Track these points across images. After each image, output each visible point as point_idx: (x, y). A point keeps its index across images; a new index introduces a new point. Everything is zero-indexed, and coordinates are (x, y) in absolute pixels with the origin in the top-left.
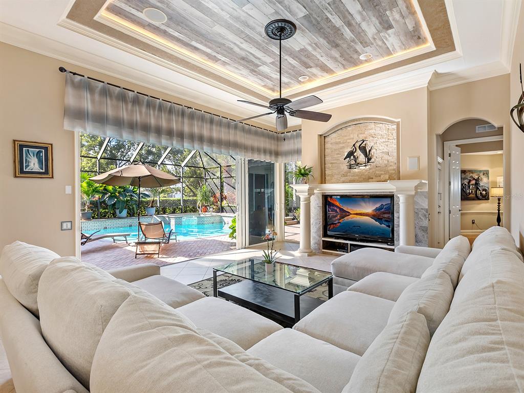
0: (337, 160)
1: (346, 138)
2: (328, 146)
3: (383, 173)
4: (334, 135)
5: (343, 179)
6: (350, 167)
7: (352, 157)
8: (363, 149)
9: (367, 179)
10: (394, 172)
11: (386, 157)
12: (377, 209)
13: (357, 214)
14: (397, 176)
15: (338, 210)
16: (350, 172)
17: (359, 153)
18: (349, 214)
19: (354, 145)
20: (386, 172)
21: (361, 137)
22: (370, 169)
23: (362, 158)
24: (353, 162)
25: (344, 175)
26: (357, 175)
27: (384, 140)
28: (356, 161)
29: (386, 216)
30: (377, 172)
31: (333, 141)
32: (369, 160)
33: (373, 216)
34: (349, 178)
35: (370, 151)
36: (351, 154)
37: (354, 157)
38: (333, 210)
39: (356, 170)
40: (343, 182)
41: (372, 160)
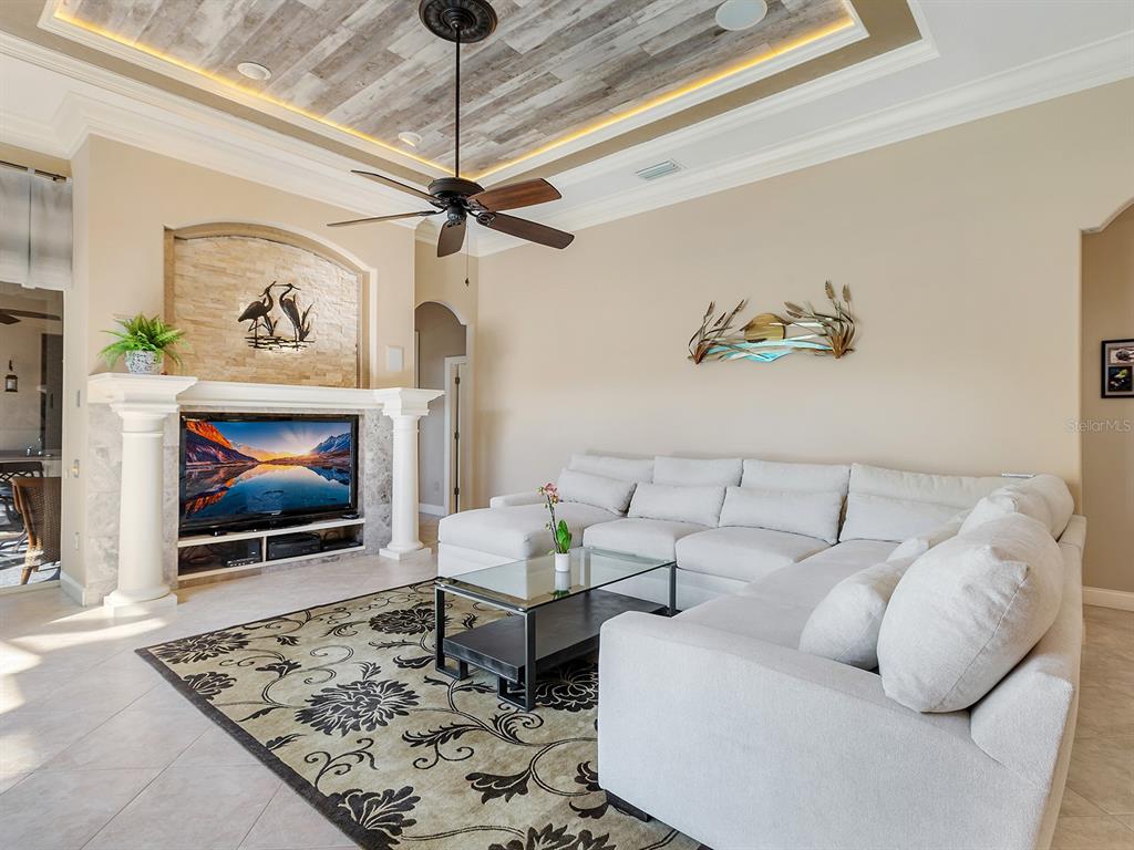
0: (214, 316)
1: (243, 265)
2: (183, 268)
3: (331, 368)
4: (203, 245)
5: (233, 370)
6: (256, 342)
7: (261, 319)
8: (290, 307)
9: (299, 377)
10: (351, 369)
11: (337, 335)
12: (323, 448)
13: (274, 462)
14: (362, 377)
15: (220, 456)
16: (253, 356)
17: (277, 312)
18: (254, 462)
19: (267, 291)
20: (338, 367)
21: (285, 277)
22: (304, 356)
23: (285, 327)
24: (263, 331)
25: (236, 362)
26: (273, 366)
27: (334, 299)
28: (271, 334)
29: (338, 460)
30: (319, 366)
31: (202, 259)
32: (303, 334)
33: (314, 465)
34: (251, 370)
35: (305, 315)
36: (256, 311)
37: (267, 319)
38: (204, 457)
39: (271, 353)
40: (234, 379)
41: (309, 337)
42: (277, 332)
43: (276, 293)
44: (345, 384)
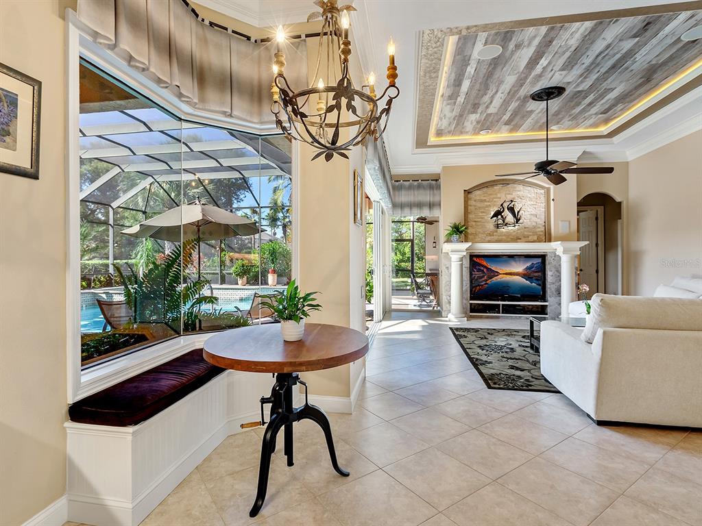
0: (482, 218)
1: (492, 197)
2: (471, 202)
3: (531, 234)
4: (478, 192)
5: (489, 238)
6: (497, 226)
7: (500, 217)
8: (511, 210)
9: (516, 239)
10: (541, 233)
11: (534, 219)
12: (527, 268)
13: (506, 274)
14: (548, 237)
15: (485, 270)
16: (497, 232)
17: (507, 213)
19: (502, 205)
20: (535, 233)
21: (509, 197)
22: (518, 230)
23: (510, 218)
24: (500, 222)
25: (490, 235)
26: (505, 235)
27: (532, 203)
28: (504, 221)
29: (536, 274)
30: (526, 233)
31: (478, 198)
32: (518, 220)
33: (524, 276)
34: (496, 238)
35: (518, 212)
36: (497, 214)
37: (502, 217)
38: (479, 270)
39: (504, 230)
40: (489, 242)
41: (521, 221)
42: (506, 221)
43: (506, 205)
44: (539, 241)
